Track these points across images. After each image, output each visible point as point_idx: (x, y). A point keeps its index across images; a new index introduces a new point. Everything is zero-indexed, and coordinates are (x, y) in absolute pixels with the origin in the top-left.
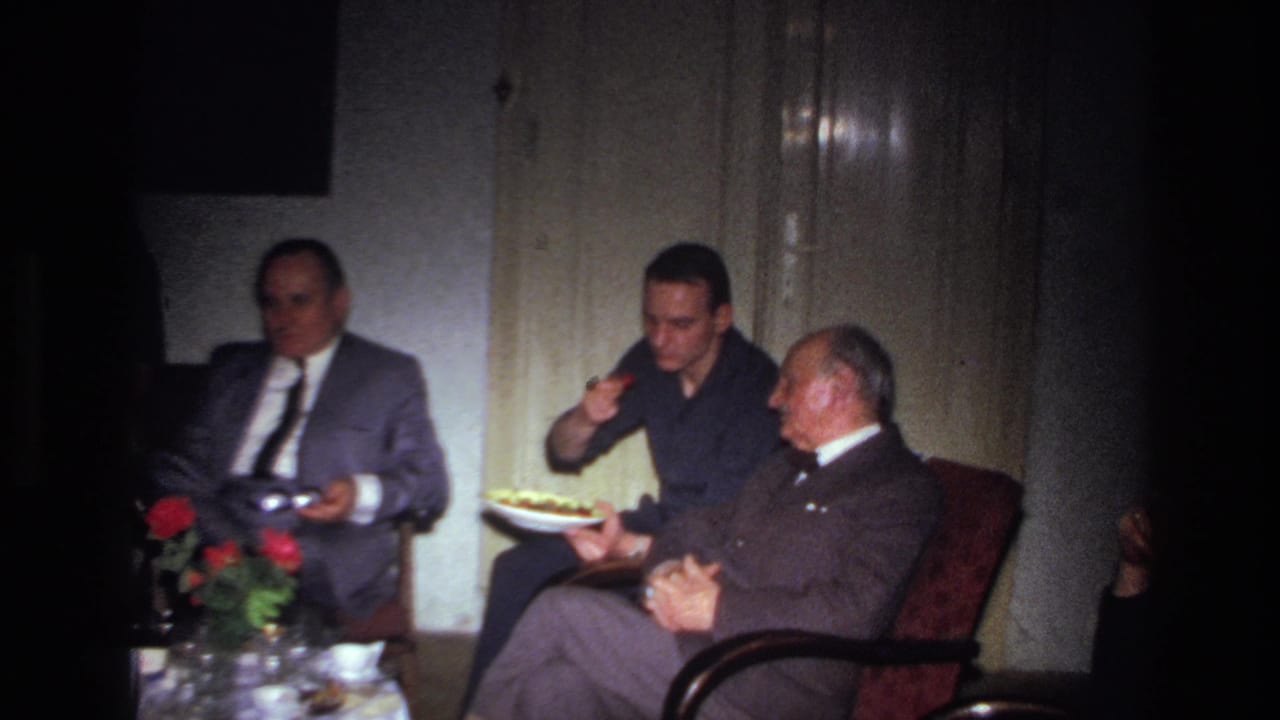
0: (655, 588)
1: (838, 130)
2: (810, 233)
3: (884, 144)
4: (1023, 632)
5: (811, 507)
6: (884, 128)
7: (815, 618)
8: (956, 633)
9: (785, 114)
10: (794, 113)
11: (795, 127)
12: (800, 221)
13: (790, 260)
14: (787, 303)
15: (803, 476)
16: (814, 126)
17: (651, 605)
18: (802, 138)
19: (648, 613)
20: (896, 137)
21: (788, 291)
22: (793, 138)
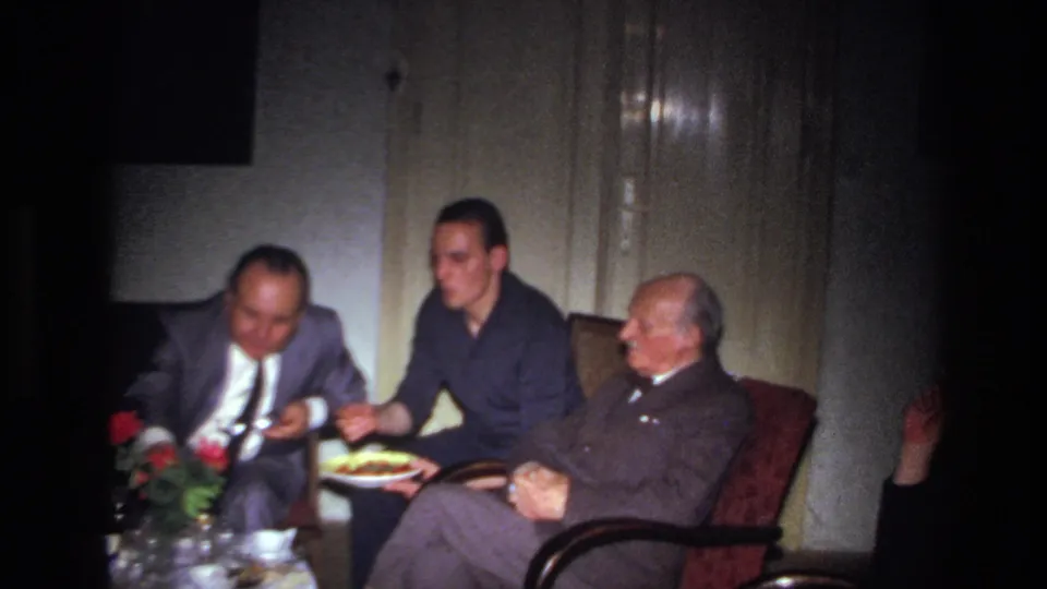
0: (517, 486)
1: (667, 111)
2: (642, 195)
3: (705, 121)
4: (817, 519)
5: (644, 419)
6: (704, 106)
7: (648, 508)
8: (763, 520)
9: (623, 99)
10: (630, 98)
11: (632, 107)
12: (636, 185)
13: (627, 217)
14: (625, 253)
15: (637, 394)
16: (647, 106)
17: (514, 498)
18: (638, 117)
19: (512, 506)
20: (714, 116)
21: (625, 243)
22: (630, 118)
